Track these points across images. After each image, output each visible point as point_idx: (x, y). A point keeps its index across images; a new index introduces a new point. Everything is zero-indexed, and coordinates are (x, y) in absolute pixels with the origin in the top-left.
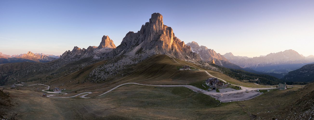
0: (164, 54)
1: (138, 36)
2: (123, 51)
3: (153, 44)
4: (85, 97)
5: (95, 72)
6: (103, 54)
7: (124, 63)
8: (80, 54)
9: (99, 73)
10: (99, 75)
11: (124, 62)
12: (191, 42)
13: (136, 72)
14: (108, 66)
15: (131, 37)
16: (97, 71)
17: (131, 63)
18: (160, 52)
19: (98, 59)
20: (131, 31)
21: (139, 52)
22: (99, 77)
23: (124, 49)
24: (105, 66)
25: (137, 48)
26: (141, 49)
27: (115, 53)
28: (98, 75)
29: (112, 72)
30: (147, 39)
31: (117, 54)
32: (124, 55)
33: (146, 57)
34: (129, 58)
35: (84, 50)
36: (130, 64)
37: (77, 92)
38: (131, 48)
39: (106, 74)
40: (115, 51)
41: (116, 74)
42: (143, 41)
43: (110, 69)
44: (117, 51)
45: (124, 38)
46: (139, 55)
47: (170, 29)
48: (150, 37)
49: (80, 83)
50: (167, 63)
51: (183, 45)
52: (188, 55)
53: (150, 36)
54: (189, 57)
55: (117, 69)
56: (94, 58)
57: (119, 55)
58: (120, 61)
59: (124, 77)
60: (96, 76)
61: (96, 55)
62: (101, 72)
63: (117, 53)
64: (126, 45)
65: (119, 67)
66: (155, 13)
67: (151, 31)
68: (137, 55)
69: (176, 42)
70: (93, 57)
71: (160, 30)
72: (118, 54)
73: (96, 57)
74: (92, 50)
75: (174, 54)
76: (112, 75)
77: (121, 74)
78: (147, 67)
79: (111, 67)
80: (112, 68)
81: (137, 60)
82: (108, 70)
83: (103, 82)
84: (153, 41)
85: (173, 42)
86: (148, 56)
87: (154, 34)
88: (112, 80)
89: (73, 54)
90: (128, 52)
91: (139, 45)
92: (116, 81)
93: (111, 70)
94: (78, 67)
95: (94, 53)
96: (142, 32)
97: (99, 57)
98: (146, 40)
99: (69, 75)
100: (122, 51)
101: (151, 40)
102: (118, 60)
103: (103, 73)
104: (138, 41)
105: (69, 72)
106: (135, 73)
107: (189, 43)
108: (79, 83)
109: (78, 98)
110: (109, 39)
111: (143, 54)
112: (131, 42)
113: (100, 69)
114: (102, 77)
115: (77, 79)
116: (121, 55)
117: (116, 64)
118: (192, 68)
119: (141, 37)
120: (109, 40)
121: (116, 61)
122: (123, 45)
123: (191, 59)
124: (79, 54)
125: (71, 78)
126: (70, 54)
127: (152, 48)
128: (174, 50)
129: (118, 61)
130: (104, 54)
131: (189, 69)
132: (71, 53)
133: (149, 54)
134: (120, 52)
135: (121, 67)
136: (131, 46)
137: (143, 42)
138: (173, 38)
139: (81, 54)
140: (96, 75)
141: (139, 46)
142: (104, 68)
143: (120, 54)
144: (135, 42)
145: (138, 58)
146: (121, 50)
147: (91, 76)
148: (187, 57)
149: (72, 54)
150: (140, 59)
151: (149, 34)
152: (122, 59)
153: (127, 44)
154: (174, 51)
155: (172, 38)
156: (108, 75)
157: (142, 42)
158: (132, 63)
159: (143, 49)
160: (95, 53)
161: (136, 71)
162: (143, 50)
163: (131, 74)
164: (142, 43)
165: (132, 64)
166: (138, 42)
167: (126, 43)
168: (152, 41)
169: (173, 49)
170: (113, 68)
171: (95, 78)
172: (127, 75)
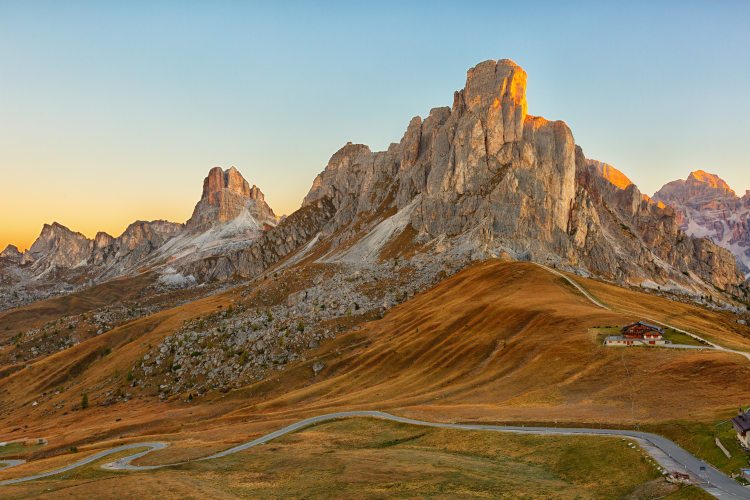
0: (528, 257)
1: (390, 169)
2: (315, 240)
3: (469, 210)
4: (134, 463)
5: (173, 351)
6: (209, 259)
7: (323, 307)
8: (84, 263)
9: (196, 354)
10: (192, 363)
11: (321, 299)
12: (685, 178)
13: (384, 356)
14: (239, 323)
15: (355, 170)
16: (182, 348)
17: (357, 308)
18: (508, 249)
19: (187, 285)
20: (354, 143)
21: (398, 249)
22: (194, 372)
23: (317, 231)
24: (227, 321)
25: (389, 227)
26: (410, 230)
27: (273, 251)
28: (190, 366)
29: (261, 352)
30: (438, 184)
31: (282, 258)
32: (318, 261)
33: (433, 275)
34: (347, 280)
35: (102, 243)
36: (354, 312)
37: (83, 450)
38: (357, 228)
39: (232, 360)
40: (273, 240)
41: (285, 362)
42: (416, 193)
43: (253, 336)
44: (284, 242)
45: (321, 176)
46: (396, 264)
47: (558, 131)
48: (453, 174)
49: (90, 403)
50: (538, 308)
51: (631, 204)
52: (659, 254)
53: (454, 170)
54: (665, 266)
55: (285, 340)
56: (163, 279)
57: (291, 261)
58: (303, 295)
59: (326, 377)
60: (180, 372)
61: (174, 267)
62: (205, 350)
63: (281, 252)
64: (333, 210)
65: (298, 329)
66: (490, 63)
67: (459, 150)
68: (389, 264)
69: (595, 193)
70: (157, 276)
71: (505, 144)
72: (290, 255)
73: (171, 276)
74: (150, 243)
75: (582, 256)
76: (264, 366)
77: (312, 364)
78: (436, 326)
79: (255, 330)
80: (262, 333)
81: (391, 291)
82: (240, 341)
83: (221, 399)
84: (467, 193)
85: (573, 196)
86: (443, 267)
87: (474, 164)
88: (264, 390)
89: (34, 265)
90: (343, 246)
91: (395, 211)
92: (284, 397)
93: (260, 346)
94: (71, 327)
95: (164, 256)
96: (413, 149)
97: (191, 277)
98: (430, 188)
99: (18, 368)
100: (309, 238)
101: (459, 189)
102: (288, 290)
103: (214, 357)
104: (391, 194)
105: (17, 357)
106: (379, 359)
107: (671, 184)
108: (85, 406)
109: (94, 474)
110: (244, 185)
111: (418, 260)
112: (355, 197)
113: (199, 337)
114: (211, 375)
115: (73, 386)
116: (301, 263)
117: (280, 313)
118: (674, 337)
119: (407, 171)
120: (239, 191)
121: (278, 299)
122: (317, 209)
123: (678, 279)
124: (73, 263)
125: (37, 388)
126: (21, 266)
127: (462, 227)
128: (580, 237)
129: (292, 297)
130: (215, 258)
131: (658, 343)
132: (27, 258)
133: (448, 257)
134: (298, 244)
135: (308, 329)
136: (356, 219)
137: (418, 198)
138: (578, 175)
139: (89, 262)
140: (179, 367)
141: (396, 216)
142: (219, 330)
143: (300, 256)
144: (377, 200)
145: (392, 281)
146: (303, 235)
147: (149, 370)
148: (656, 268)
149: (28, 263)
150: (403, 284)
151: (446, 162)
152: (312, 284)
153: (335, 203)
154: (583, 238)
155: (570, 174)
156: (243, 364)
157: (412, 197)
158: (367, 305)
159: (417, 232)
160: (170, 257)
161: (383, 348)
162: (418, 238)
163: (361, 366)
164: (414, 201)
165: (362, 311)
166: (391, 199)
167: (327, 202)
168: (460, 196)
169: (574, 231)
170: (268, 334)
171: (177, 380)
172: (340, 370)
